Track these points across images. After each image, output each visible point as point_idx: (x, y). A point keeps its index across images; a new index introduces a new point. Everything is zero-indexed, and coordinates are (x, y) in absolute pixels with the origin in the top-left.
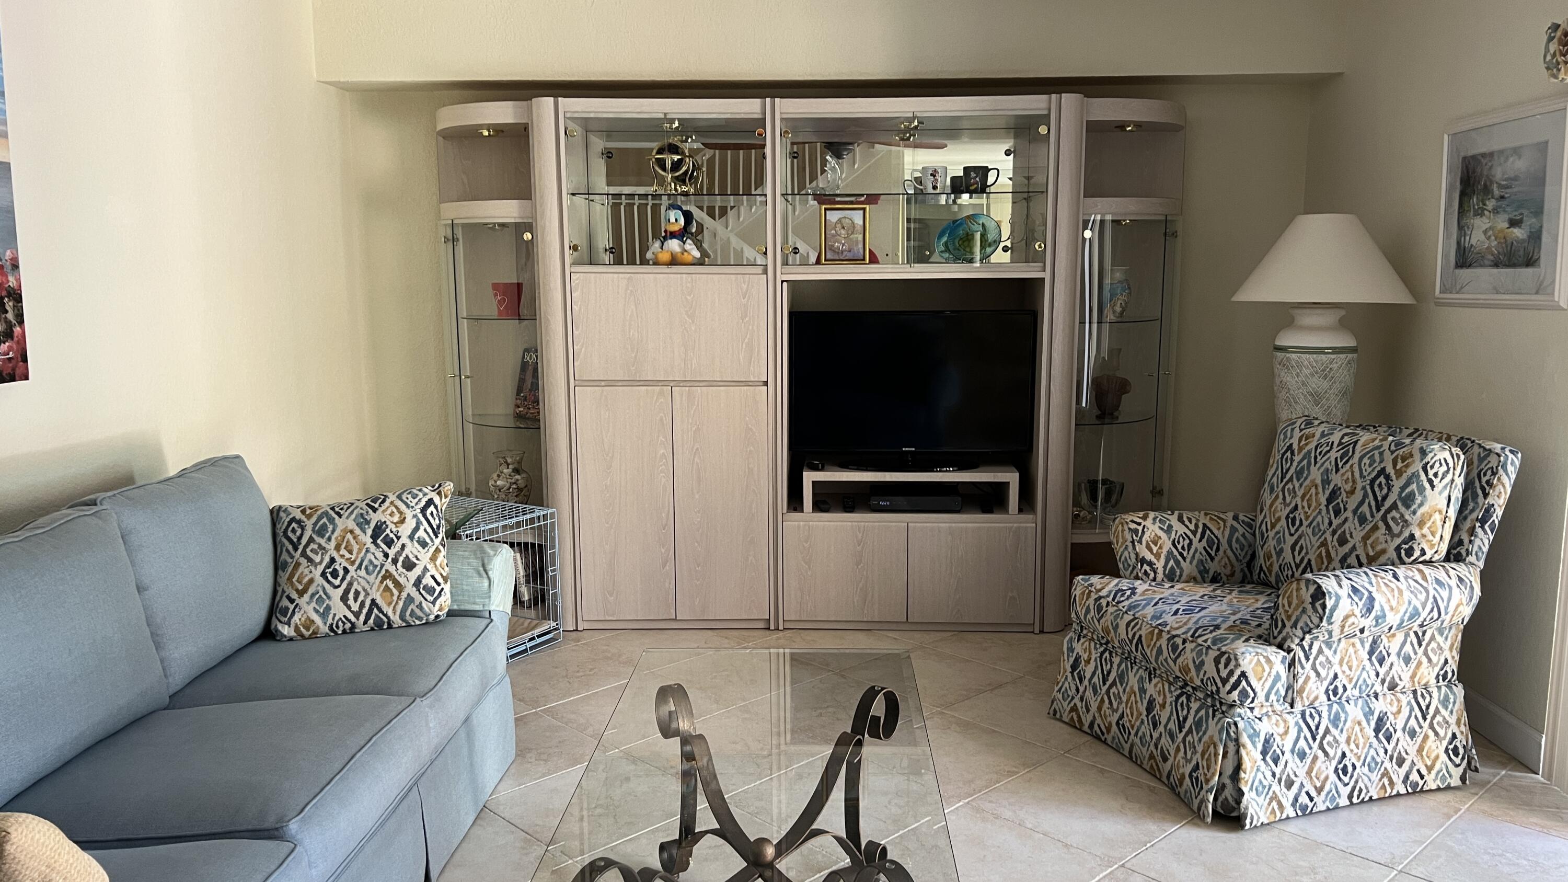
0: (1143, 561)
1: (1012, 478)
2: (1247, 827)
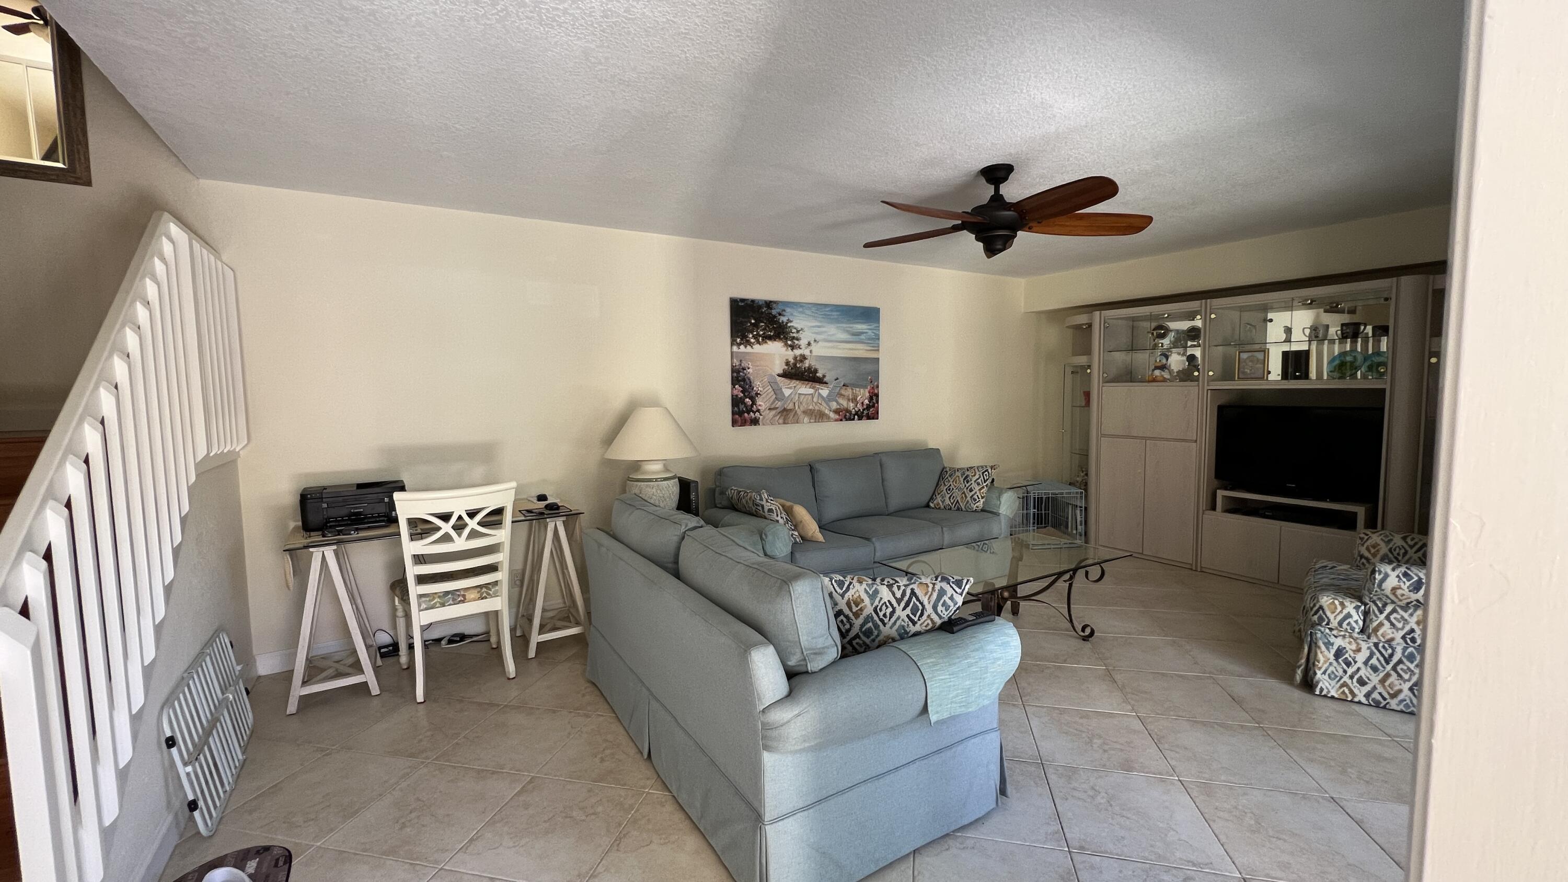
1: (1360, 511)
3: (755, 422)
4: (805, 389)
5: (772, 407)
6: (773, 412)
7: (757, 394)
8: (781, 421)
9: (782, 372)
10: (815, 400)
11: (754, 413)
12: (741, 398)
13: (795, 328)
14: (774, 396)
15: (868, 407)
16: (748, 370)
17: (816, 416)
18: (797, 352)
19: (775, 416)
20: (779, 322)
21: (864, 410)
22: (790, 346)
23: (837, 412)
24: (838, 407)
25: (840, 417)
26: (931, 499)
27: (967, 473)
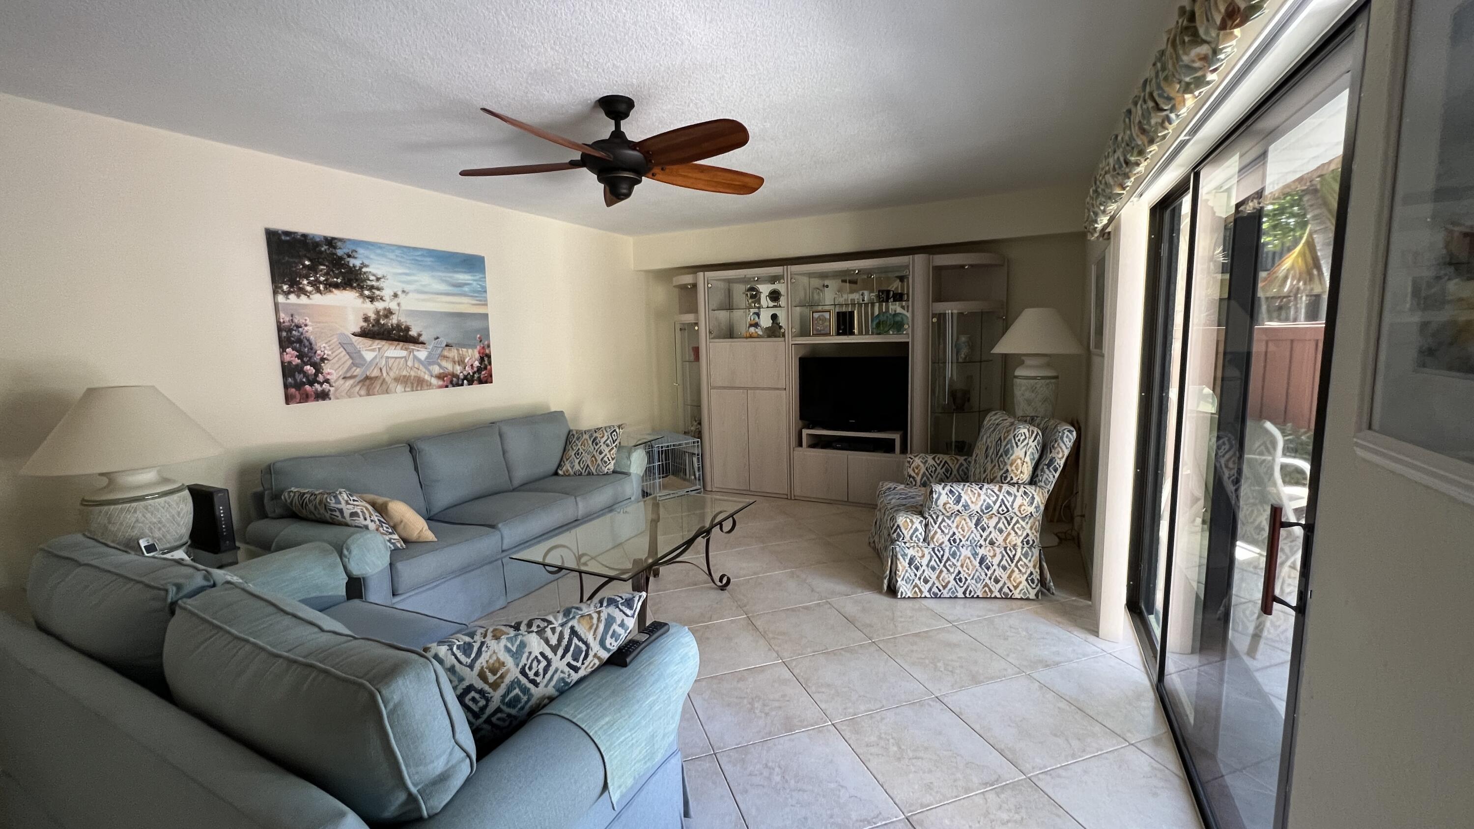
0: (910, 476)
1: (896, 437)
2: (899, 597)
3: (323, 396)
4: (394, 351)
5: (348, 375)
6: (351, 382)
7: (323, 360)
8: (363, 392)
9: (359, 330)
10: (410, 363)
11: (321, 384)
12: (297, 365)
13: (374, 275)
14: (350, 361)
15: (479, 370)
16: (306, 328)
17: (412, 384)
18: (380, 305)
19: (352, 387)
20: (348, 266)
21: (474, 373)
22: (368, 297)
23: (440, 377)
24: (442, 371)
25: (445, 383)
26: (560, 466)
27: (595, 435)
